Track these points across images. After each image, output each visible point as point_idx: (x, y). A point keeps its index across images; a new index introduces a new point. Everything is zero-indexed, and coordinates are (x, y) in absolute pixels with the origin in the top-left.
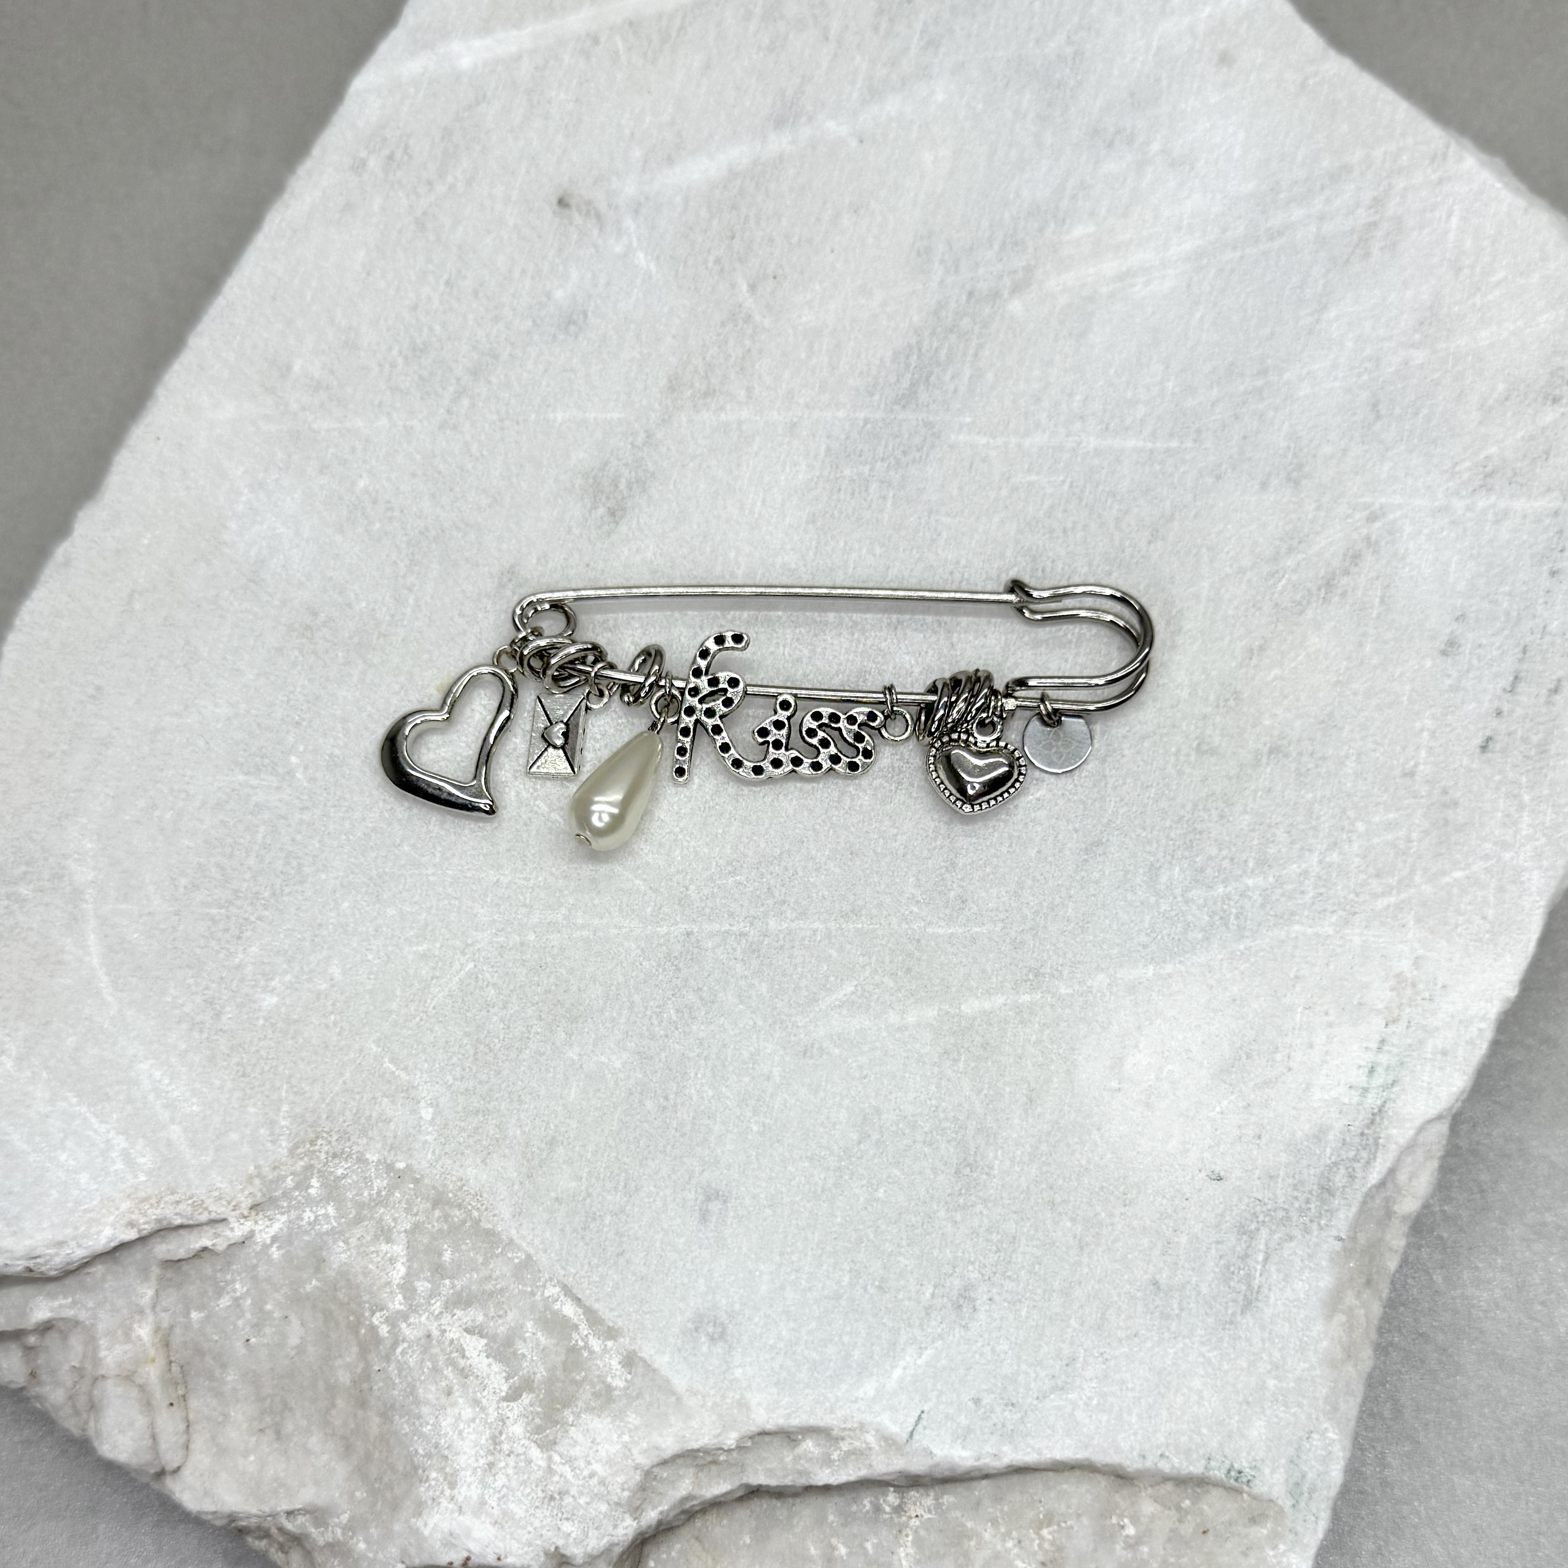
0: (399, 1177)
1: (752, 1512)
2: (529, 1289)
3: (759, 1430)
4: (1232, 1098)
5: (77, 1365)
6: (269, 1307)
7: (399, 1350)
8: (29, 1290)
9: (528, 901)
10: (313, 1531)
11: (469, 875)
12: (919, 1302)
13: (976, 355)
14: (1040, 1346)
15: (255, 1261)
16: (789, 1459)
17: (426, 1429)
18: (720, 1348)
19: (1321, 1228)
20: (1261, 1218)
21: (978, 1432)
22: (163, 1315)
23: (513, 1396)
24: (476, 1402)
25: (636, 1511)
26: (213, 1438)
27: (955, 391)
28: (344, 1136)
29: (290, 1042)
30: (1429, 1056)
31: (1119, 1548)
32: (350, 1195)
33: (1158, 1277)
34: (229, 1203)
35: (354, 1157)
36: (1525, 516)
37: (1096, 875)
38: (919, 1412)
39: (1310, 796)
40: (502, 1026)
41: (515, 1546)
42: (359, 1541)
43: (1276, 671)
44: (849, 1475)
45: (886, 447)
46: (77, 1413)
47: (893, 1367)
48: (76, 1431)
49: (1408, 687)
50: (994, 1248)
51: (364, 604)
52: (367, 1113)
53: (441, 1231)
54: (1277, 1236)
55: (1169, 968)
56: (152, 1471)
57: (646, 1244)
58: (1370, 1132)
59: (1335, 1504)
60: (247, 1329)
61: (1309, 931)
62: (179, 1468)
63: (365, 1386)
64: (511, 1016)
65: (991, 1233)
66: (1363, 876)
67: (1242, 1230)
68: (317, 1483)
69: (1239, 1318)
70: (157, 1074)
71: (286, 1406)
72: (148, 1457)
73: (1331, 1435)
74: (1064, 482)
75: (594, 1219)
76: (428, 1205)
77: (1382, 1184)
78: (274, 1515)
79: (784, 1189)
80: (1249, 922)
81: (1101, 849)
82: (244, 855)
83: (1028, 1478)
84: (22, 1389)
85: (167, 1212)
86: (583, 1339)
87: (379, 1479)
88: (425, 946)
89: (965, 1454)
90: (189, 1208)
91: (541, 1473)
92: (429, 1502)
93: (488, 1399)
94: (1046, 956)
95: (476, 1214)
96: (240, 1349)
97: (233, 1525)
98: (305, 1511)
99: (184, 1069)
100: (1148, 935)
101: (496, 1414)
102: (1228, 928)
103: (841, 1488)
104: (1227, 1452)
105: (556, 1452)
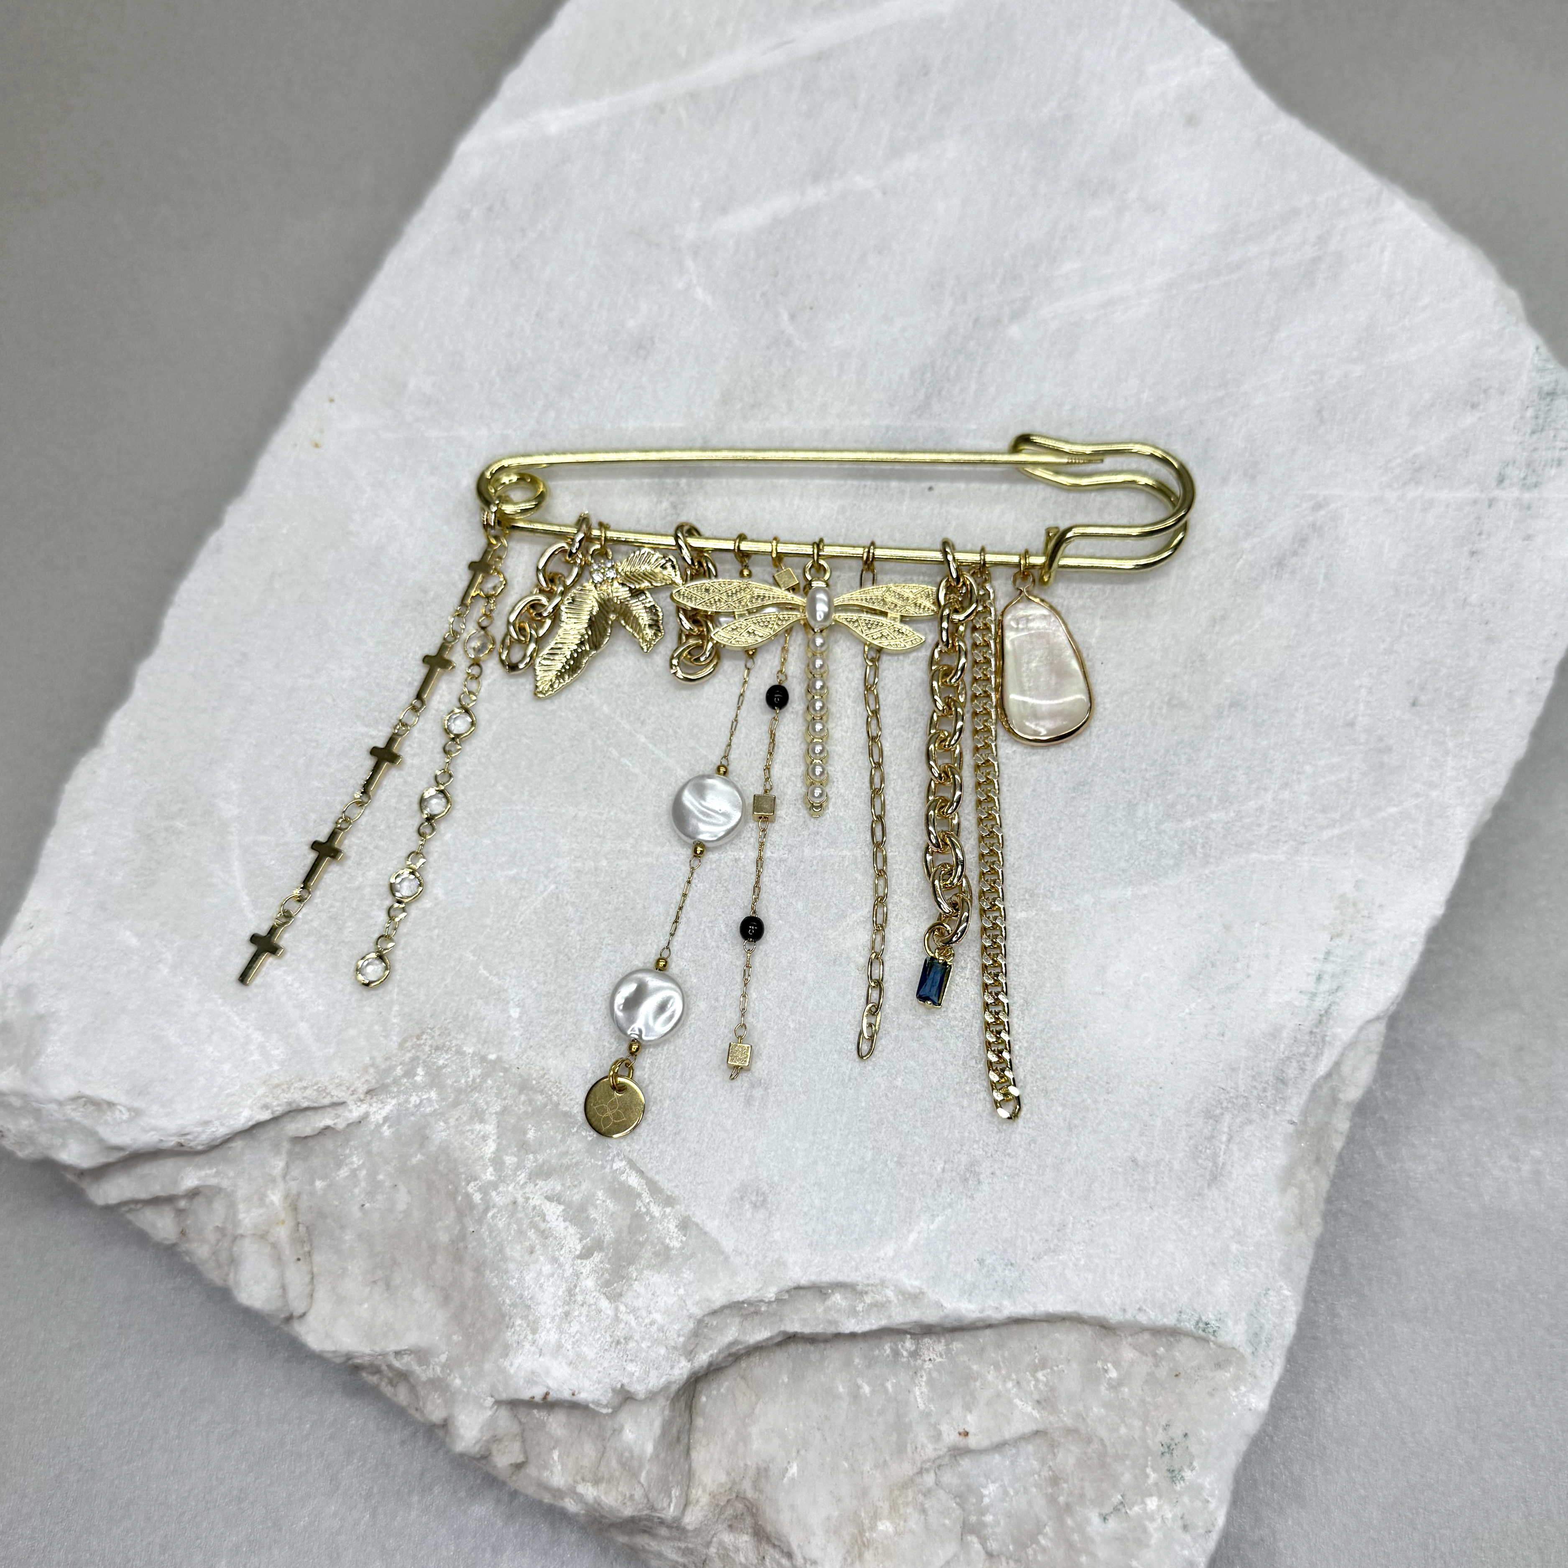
0: (491, 1067)
1: (789, 1355)
2: (600, 1163)
3: (795, 1285)
4: (1199, 1001)
5: (220, 1225)
6: (381, 1177)
7: (490, 1214)
8: (181, 1162)
9: (601, 833)
10: (416, 1368)
11: (552, 810)
12: (931, 1176)
13: (980, 372)
14: (1035, 1214)
15: (369, 1138)
16: (820, 1310)
17: (513, 1283)
18: (761, 1215)
19: (1276, 1113)
20: (1225, 1104)
21: (982, 1288)
22: (292, 1183)
23: (586, 1254)
24: (555, 1260)
25: (690, 1354)
26: (334, 1288)
27: (963, 402)
28: (445, 1032)
30: (1368, 965)
31: (1103, 1388)
32: (449, 1082)
33: (1136, 1155)
34: (348, 1089)
35: (454, 1049)
36: (1448, 506)
37: (1083, 810)
39: (1265, 743)
40: (578, 938)
41: (587, 1383)
42: (455, 1377)
44: (871, 1324)
46: (219, 1265)
47: (909, 1231)
48: (219, 1282)
49: (1349, 650)
52: (465, 1012)
53: (526, 1112)
54: (1238, 1120)
55: (1145, 890)
56: (283, 1316)
57: (699, 1124)
58: (1318, 1031)
59: (1289, 1350)
60: (363, 1196)
61: (1265, 858)
62: (304, 1314)
63: (461, 1245)
64: (587, 929)
66: (1311, 812)
67: (1210, 1115)
68: (420, 1328)
69: (1206, 1191)
70: (289, 979)
71: (394, 1262)
72: (278, 1304)
73: (1286, 1292)
76: (516, 1091)
77: (1329, 1075)
78: (384, 1355)
79: (817, 1078)
80: (1212, 851)
81: (1086, 788)
83: (1026, 1327)
84: (174, 1245)
85: (296, 1096)
86: (645, 1206)
87: (473, 1325)
88: (514, 871)
89: (972, 1307)
90: (315, 1093)
91: (609, 1320)
92: (515, 1345)
93: (565, 1257)
94: (1039, 878)
95: (555, 1098)
96: (356, 1213)
97: (350, 1362)
98: (410, 1352)
99: (312, 975)
100: (1127, 861)
101: (571, 1270)
102: (1195, 856)
103: (865, 1335)
104: (1196, 1306)
105: (622, 1303)
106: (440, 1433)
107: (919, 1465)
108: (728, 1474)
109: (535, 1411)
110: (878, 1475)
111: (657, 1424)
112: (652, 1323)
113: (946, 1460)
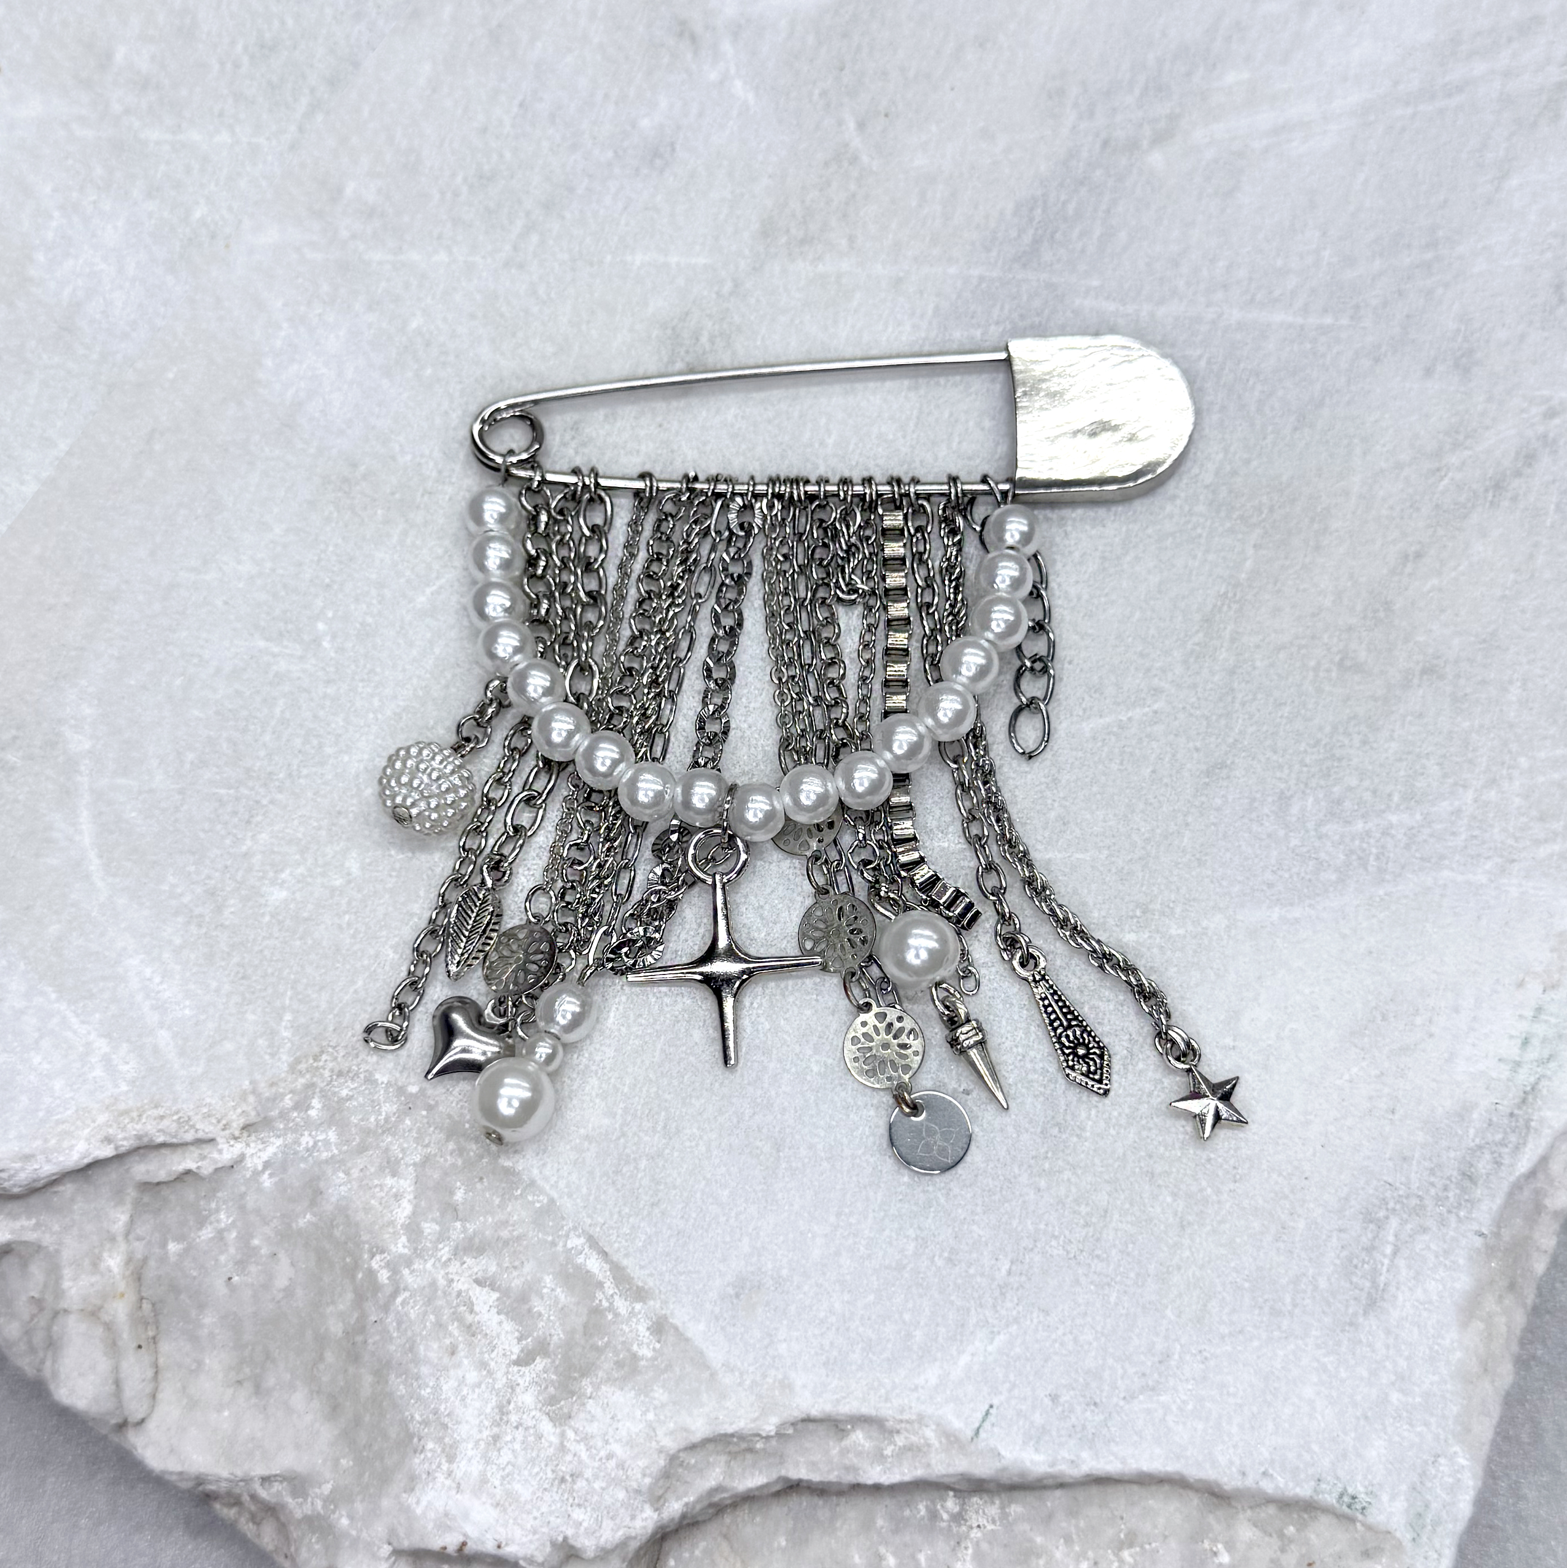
0: (411, 1103)
1: (790, 1510)
2: (550, 1238)
3: (804, 1416)
4: (1364, 1064)
5: (36, 1296)
6: (256, 1242)
7: (399, 1300)
10: (289, 1500)
12: (993, 1279)
13: (1108, 211)
14: (1131, 1338)
15: (243, 1189)
16: (835, 1452)
17: (425, 1392)
19: (1460, 1220)
20: (1391, 1205)
21: (1054, 1433)
22: (137, 1244)
23: (525, 1360)
24: (483, 1365)
25: (657, 1501)
26: (184, 1388)
27: (1083, 251)
28: (352, 1053)
29: (298, 943)
32: (354, 1119)
34: (219, 1122)
35: (362, 1076)
37: (1218, 801)
38: (987, 1407)
39: (1466, 724)
41: (518, 1533)
42: (341, 1516)
43: (1435, 581)
44: (904, 1474)
45: (1002, 308)
46: (32, 1349)
47: (960, 1352)
48: (30, 1371)
50: (1082, 1221)
51: (409, 457)
53: (454, 1166)
55: (1297, 912)
56: (113, 1421)
57: (685, 1194)
58: (1522, 1113)
59: (1461, 1538)
60: (230, 1265)
61: (1460, 878)
62: (143, 1421)
63: (359, 1339)
65: (1079, 1205)
66: (1524, 819)
68: (298, 1447)
69: (1361, 1320)
70: (148, 972)
71: (268, 1356)
72: (108, 1405)
73: (1462, 1461)
74: (1200, 357)
75: (627, 1163)
76: (442, 1136)
77: (1532, 1174)
78: (247, 1480)
79: (845, 1140)
80: (1391, 864)
81: (1225, 771)
82: (259, 730)
83: (1110, 1490)
85: (149, 1127)
86: (607, 1300)
87: (369, 1446)
89: (1039, 1458)
90: (174, 1125)
91: (552, 1450)
92: (424, 1476)
93: (498, 1363)
94: (1155, 889)
95: (494, 1149)
96: (220, 1288)
97: (201, 1488)
98: (283, 1478)
99: (178, 968)
100: (1275, 872)
101: (504, 1380)
102: (1366, 869)
103: (894, 1489)
104: (1341, 1473)
105: (570, 1427)
112: (610, 1456)
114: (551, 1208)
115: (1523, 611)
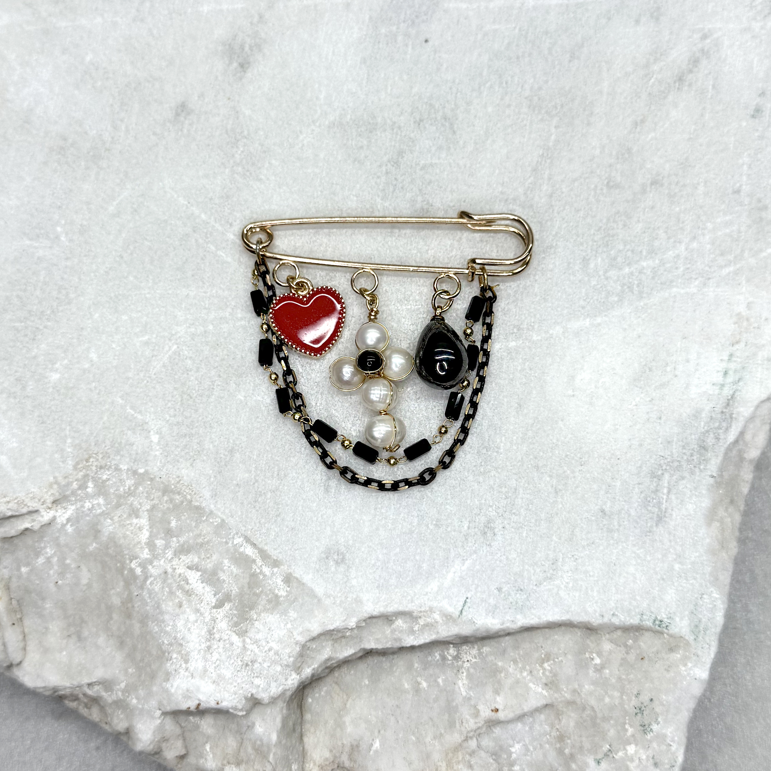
0: (141, 478)
1: (368, 665)
2: (224, 540)
3: (369, 615)
4: (642, 395)
6: (68, 561)
7: (148, 582)
9: (207, 306)
10: (104, 694)
11: (170, 292)
12: (460, 532)
14: (536, 553)
15: (57, 534)
16: (388, 632)
17: (168, 629)
18: (342, 568)
19: (701, 471)
20: (664, 467)
21: (501, 608)
22: (4, 570)
23: (219, 605)
24: (197, 611)
25: (298, 669)
26: (40, 642)
28: (106, 455)
29: (69, 401)
30: (760, 362)
31: (591, 672)
32: (112, 491)
33: (604, 507)
34: (39, 500)
35: (113, 467)
37: (551, 266)
38: (465, 599)
39: (677, 209)
40: (197, 382)
41: (227, 695)
42: (132, 698)
44: (426, 639)
49: (733, 139)
50: (504, 496)
51: (95, 132)
52: (119, 440)
53: (168, 508)
55: (599, 320)
56: (5, 665)
57: (293, 508)
58: (727, 410)
59: (720, 636)
60: (56, 575)
61: (682, 291)
62: (21, 662)
63: (130, 605)
64: (202, 376)
65: (501, 488)
66: (712, 256)
67: (653, 475)
68: (104, 665)
69: (655, 529)
71: (83, 621)
73: (716, 595)
74: (515, 28)
75: (261, 495)
76: (160, 494)
77: (736, 442)
78: (80, 686)
80: (645, 289)
81: (553, 250)
82: (33, 289)
83: (534, 633)
85: (3, 508)
86: (259, 568)
87: (142, 660)
88: (146, 338)
89: (495, 621)
90: (16, 505)
91: (239, 650)
92: (173, 672)
93: (205, 608)
94: (523, 318)
95: (189, 497)
96: (53, 588)
97: (56, 694)
98: (99, 683)
99: (6, 422)
100: (585, 300)
101: (210, 617)
102: (633, 293)
103: (421, 647)
104: (653, 609)
105: (247, 637)
106: (124, 738)
107: (465, 735)
108: (331, 751)
109: (191, 718)
110: (436, 744)
111: (279, 720)
112: (270, 650)
113: (484, 729)
114: (223, 524)
115: (701, 145)
